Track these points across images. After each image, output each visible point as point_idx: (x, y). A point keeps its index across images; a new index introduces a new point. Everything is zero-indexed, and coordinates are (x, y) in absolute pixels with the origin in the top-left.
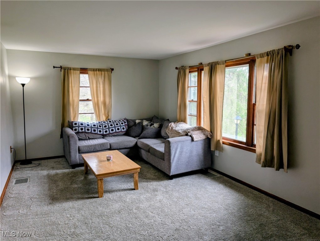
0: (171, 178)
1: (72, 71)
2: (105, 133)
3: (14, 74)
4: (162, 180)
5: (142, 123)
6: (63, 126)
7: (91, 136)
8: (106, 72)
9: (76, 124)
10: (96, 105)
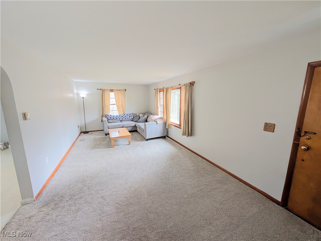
0: (147, 140)
1: (106, 91)
2: (122, 120)
3: (79, 92)
4: (143, 141)
5: (139, 115)
6: (102, 116)
7: (115, 121)
8: (123, 91)
9: (108, 115)
10: (118, 107)
